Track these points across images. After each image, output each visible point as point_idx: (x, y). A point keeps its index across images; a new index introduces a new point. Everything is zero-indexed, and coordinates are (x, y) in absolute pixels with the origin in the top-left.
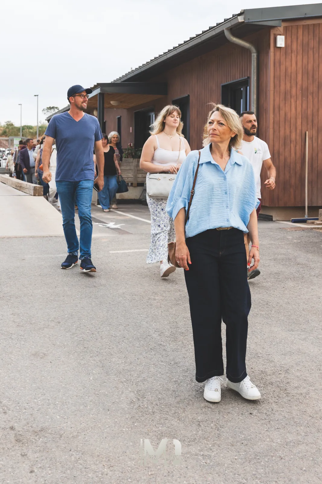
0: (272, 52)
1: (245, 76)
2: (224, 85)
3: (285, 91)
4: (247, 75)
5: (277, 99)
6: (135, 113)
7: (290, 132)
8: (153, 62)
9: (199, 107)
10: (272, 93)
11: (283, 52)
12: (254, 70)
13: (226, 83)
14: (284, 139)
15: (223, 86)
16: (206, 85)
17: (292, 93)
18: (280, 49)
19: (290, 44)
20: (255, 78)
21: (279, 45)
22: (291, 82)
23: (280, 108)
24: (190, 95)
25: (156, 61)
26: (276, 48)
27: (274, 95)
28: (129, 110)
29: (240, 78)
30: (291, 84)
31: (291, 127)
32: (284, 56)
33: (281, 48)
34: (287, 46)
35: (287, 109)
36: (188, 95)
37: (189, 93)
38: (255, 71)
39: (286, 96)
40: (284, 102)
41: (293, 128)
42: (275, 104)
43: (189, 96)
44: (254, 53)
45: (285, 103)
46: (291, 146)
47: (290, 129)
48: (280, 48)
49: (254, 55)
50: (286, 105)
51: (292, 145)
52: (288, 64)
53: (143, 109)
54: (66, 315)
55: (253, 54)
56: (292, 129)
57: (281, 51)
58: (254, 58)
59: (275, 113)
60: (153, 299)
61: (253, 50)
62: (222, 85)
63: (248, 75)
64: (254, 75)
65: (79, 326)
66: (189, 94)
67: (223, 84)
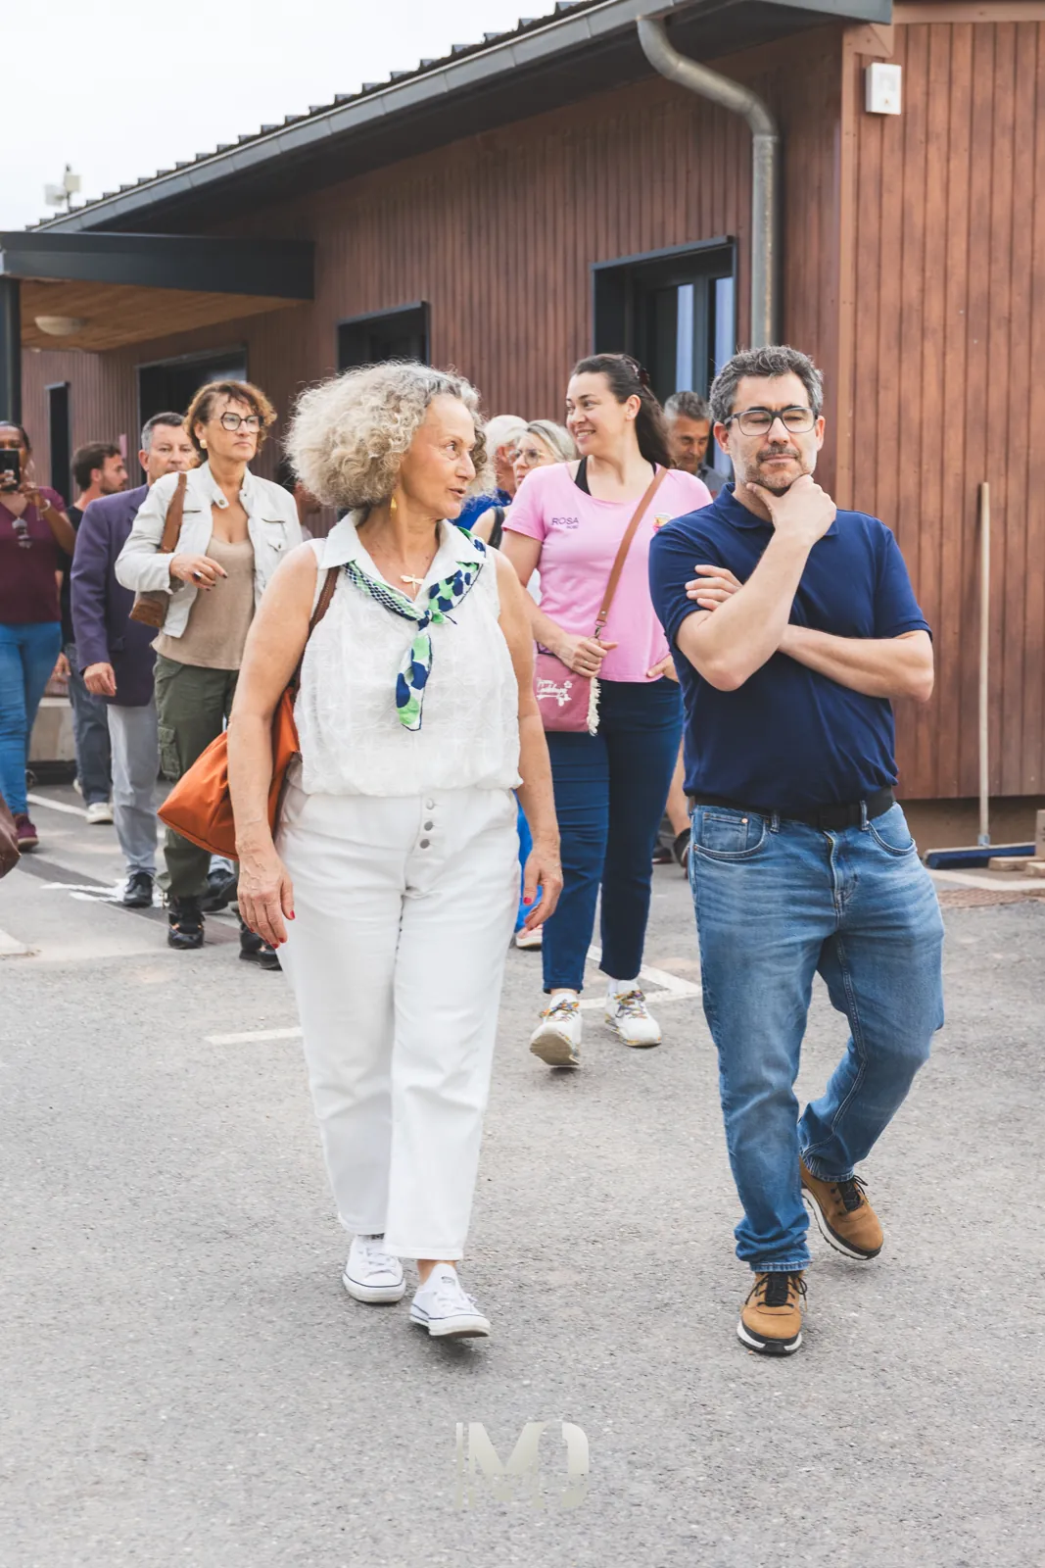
0: (847, 134)
1: (713, 234)
2: (610, 269)
3: (901, 309)
4: (725, 232)
5: (868, 342)
6: (143, 372)
7: (920, 484)
8: (254, 150)
9: (481, 359)
10: (846, 311)
11: (893, 133)
12: (763, 208)
13: (614, 261)
14: (894, 512)
15: (600, 274)
16: (511, 262)
17: (926, 314)
18: (882, 124)
19: (921, 105)
20: (769, 245)
21: (876, 105)
22: (923, 270)
23: (877, 380)
24: (432, 302)
25: (274, 142)
26: (863, 120)
27: (855, 325)
28: (108, 356)
29: (687, 239)
30: (924, 277)
31: (925, 461)
32: (898, 155)
33: (887, 121)
34: (909, 110)
35: (909, 384)
36: (423, 303)
37: (429, 296)
38: (769, 213)
39: (905, 329)
40: (895, 352)
41: (930, 465)
42: (861, 362)
43: (425, 306)
44: (763, 132)
45: (900, 361)
46: (923, 544)
47: (917, 470)
48: (882, 116)
49: (764, 144)
50: (905, 366)
51: (927, 542)
52: (914, 188)
53: (185, 357)
54: (157, 1408)
55: (757, 139)
56: (928, 471)
57: (887, 131)
58: (764, 157)
59: (858, 402)
60: (538, 1288)
61: (761, 119)
62: (593, 266)
63: (731, 231)
64: (763, 232)
65: (253, 1470)
66: (424, 299)
67: (604, 263)
